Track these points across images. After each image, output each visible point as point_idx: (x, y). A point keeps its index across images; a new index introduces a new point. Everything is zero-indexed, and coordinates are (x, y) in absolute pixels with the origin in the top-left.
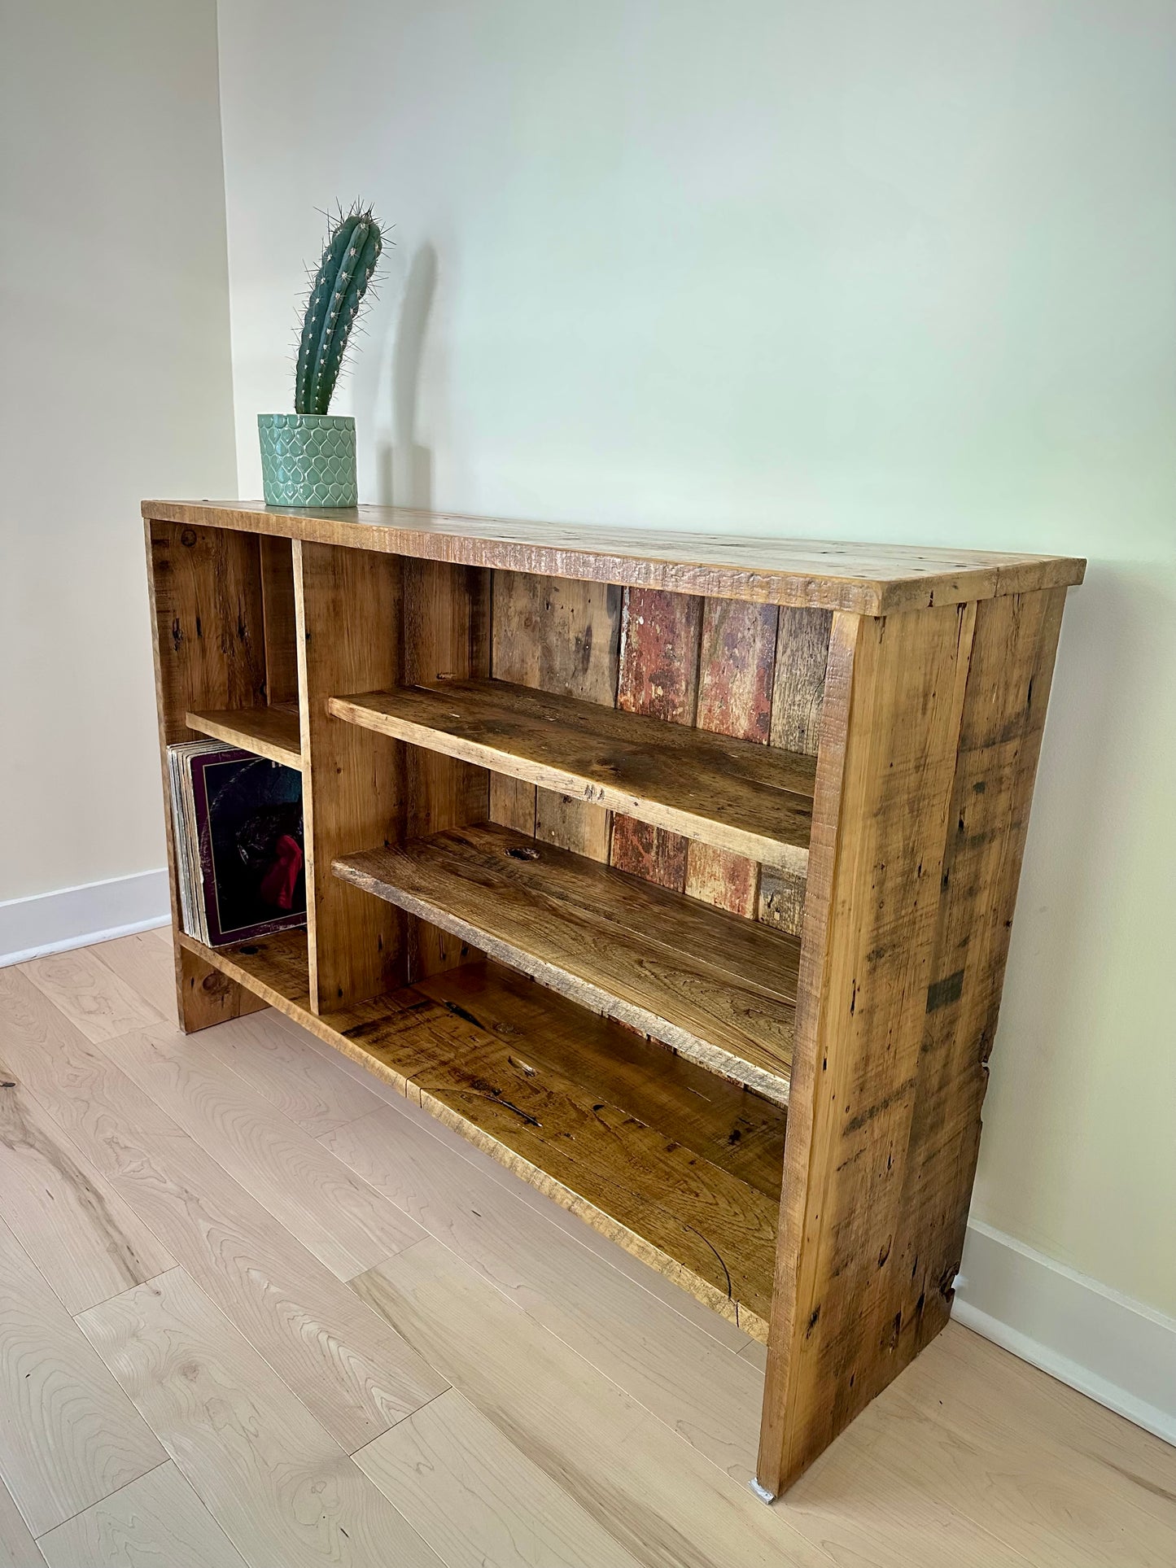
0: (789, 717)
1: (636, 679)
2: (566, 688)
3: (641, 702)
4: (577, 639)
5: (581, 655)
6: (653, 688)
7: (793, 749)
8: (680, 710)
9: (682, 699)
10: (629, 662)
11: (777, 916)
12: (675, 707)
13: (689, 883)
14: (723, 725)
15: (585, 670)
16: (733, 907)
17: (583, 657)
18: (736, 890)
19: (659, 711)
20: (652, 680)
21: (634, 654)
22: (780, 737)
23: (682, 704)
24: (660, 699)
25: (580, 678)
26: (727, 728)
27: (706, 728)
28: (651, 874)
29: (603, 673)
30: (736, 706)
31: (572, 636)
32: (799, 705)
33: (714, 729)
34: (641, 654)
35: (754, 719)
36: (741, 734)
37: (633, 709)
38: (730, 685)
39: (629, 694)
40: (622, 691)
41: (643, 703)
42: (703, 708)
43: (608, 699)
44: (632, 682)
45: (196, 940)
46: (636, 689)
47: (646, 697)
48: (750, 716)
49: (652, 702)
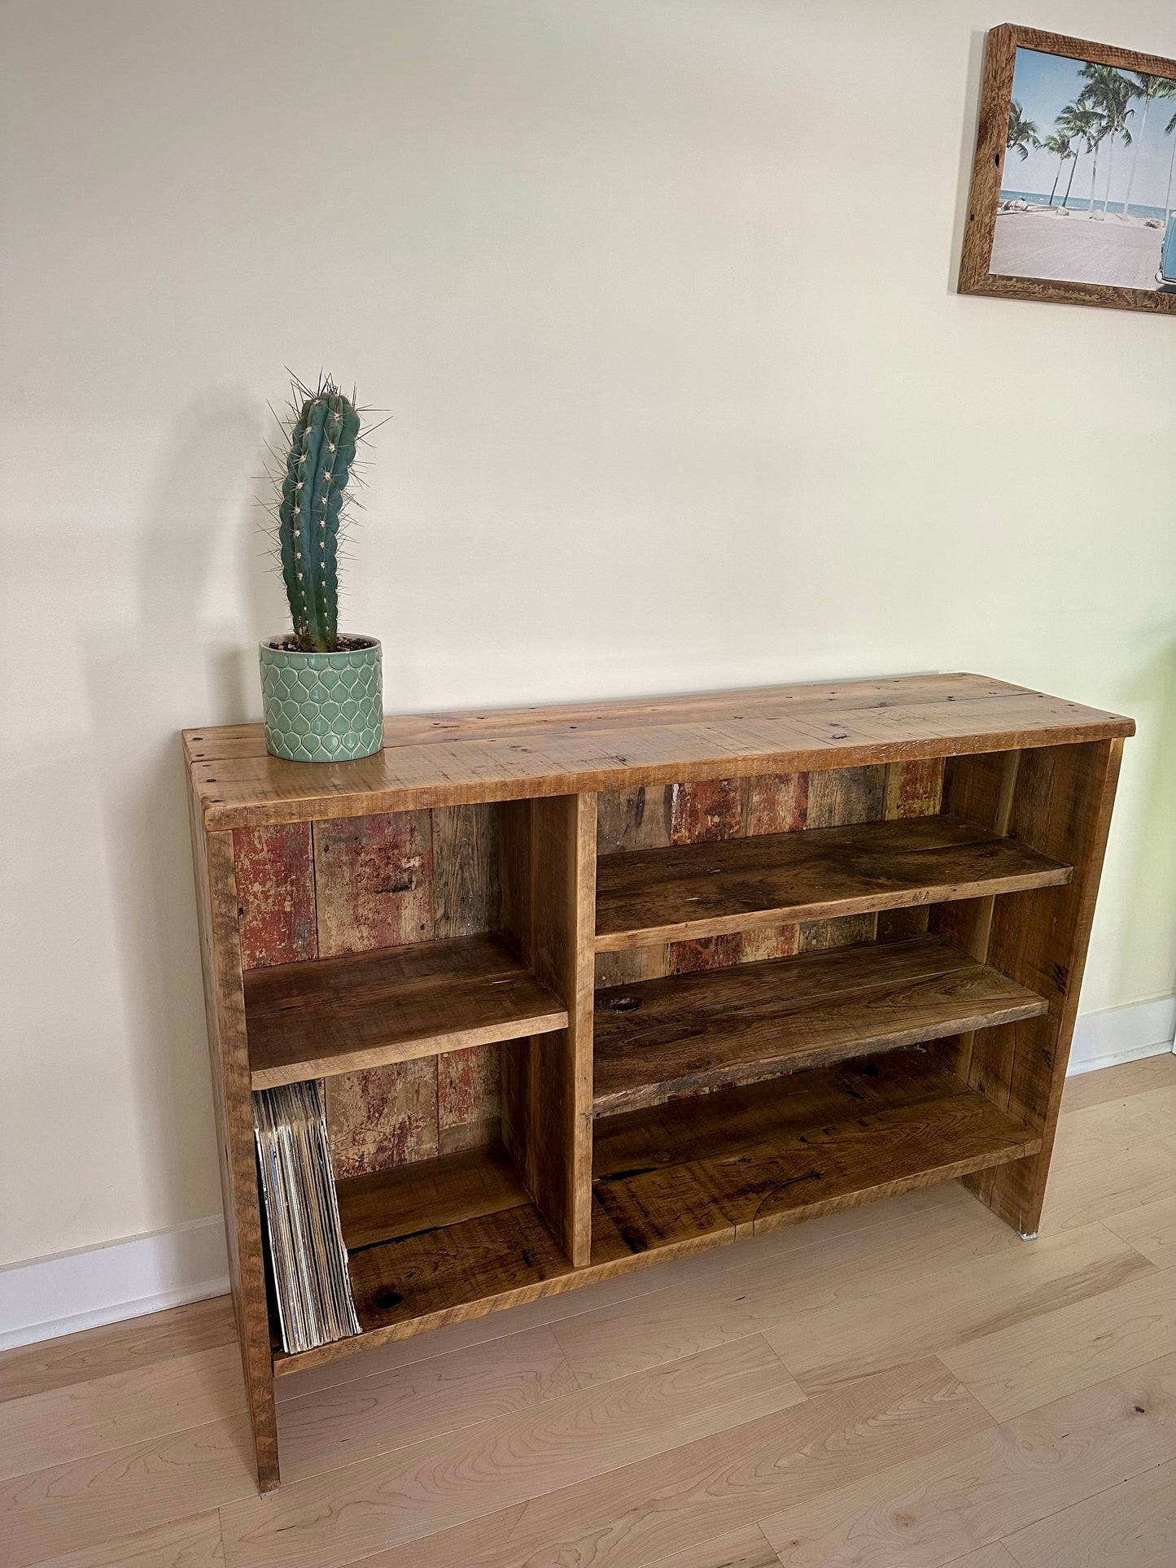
0: (821, 805)
1: (690, 817)
2: (618, 846)
3: (697, 833)
4: (629, 801)
5: (633, 813)
6: (709, 819)
7: (824, 826)
8: (736, 828)
9: (737, 820)
10: (682, 805)
11: (814, 942)
12: (732, 827)
13: (745, 954)
14: (771, 827)
15: (639, 825)
16: (783, 952)
17: (636, 814)
18: (786, 939)
19: (716, 835)
20: (707, 813)
21: (689, 797)
22: (814, 821)
23: (738, 823)
24: (717, 825)
25: (633, 832)
26: (776, 828)
27: (756, 834)
28: (710, 963)
29: (658, 822)
30: (782, 810)
31: (623, 799)
33: (763, 832)
34: (696, 795)
35: (797, 815)
36: (787, 828)
37: (689, 841)
38: (777, 797)
39: (683, 830)
40: (676, 831)
41: (699, 833)
42: (753, 820)
43: (662, 841)
44: (686, 820)
45: (324, 1345)
46: (691, 824)
47: (702, 827)
48: (794, 814)
49: (708, 830)
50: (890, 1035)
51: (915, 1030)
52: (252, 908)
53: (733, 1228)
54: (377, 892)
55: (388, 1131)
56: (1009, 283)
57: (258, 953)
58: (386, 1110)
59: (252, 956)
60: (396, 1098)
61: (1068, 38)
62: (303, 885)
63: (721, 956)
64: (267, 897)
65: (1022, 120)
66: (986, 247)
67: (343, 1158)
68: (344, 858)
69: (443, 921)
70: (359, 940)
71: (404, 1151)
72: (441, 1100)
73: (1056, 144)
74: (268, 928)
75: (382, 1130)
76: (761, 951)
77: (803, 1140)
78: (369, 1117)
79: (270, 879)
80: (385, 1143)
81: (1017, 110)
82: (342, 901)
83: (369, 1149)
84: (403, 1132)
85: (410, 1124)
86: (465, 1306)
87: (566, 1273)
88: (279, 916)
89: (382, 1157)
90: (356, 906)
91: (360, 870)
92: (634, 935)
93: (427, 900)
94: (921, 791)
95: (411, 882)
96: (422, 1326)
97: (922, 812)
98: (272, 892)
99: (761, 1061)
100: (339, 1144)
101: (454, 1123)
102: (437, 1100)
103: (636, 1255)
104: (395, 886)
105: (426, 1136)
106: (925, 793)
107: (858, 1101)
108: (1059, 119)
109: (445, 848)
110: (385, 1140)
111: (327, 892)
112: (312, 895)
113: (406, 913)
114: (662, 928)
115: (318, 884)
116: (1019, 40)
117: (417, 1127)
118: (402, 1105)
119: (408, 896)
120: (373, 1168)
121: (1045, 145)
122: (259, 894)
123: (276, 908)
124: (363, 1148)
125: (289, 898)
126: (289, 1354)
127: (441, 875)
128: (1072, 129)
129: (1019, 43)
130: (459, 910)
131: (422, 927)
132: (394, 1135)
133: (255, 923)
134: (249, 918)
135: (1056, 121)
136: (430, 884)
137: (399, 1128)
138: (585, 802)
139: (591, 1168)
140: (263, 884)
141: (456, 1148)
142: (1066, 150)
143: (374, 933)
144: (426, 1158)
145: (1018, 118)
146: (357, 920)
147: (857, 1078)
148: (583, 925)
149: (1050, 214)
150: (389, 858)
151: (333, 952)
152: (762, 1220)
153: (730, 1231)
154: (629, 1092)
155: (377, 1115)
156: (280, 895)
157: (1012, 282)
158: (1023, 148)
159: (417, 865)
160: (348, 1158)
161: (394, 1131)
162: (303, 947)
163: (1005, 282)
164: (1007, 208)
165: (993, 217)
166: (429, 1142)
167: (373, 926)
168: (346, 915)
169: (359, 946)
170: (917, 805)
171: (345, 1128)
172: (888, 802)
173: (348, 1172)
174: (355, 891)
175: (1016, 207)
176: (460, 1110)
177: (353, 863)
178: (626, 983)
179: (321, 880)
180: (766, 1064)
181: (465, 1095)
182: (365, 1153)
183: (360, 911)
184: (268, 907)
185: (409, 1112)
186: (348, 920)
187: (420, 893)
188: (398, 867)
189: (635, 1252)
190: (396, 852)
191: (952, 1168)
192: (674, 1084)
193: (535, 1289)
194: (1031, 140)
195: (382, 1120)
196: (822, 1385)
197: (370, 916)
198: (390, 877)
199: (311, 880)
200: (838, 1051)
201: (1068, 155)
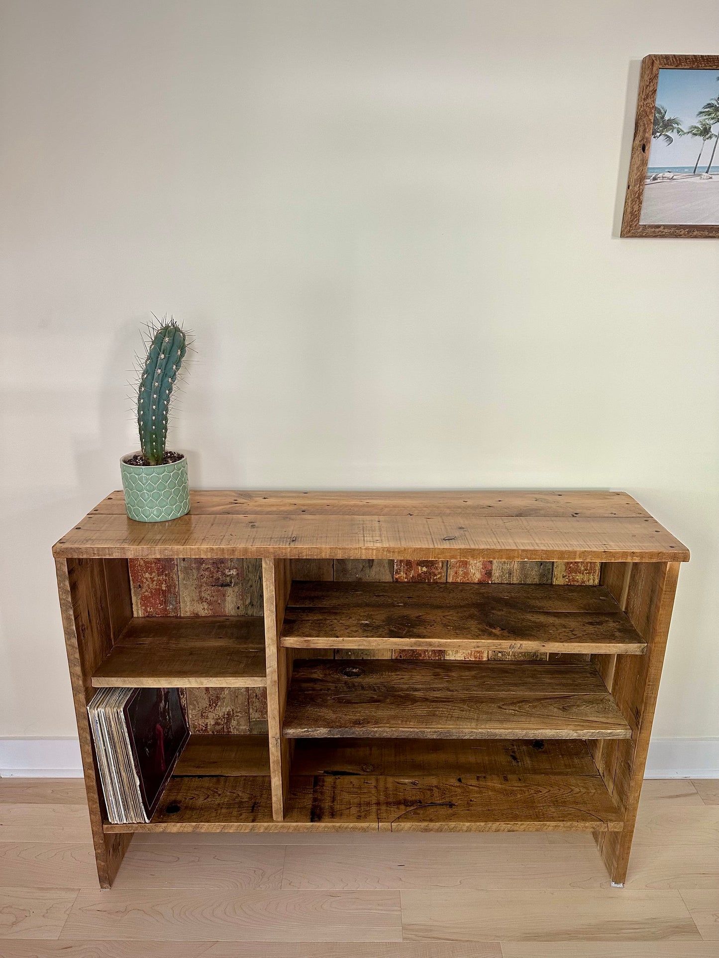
0: (502, 569)
1: (407, 566)
3: (411, 576)
6: (420, 568)
7: (505, 582)
8: (439, 576)
9: (439, 571)
11: (500, 655)
12: (435, 575)
13: (447, 654)
14: (465, 578)
15: (371, 566)
16: (475, 657)
17: (369, 561)
19: (424, 578)
20: (418, 564)
22: (498, 578)
23: (439, 573)
24: (425, 573)
25: (367, 571)
26: (468, 580)
27: (454, 581)
28: (422, 656)
29: (384, 566)
30: (472, 569)
32: (507, 564)
33: (459, 581)
35: (484, 573)
36: (476, 581)
37: (406, 580)
38: (468, 561)
39: (402, 573)
40: (397, 572)
41: (413, 576)
42: (451, 572)
43: (387, 578)
44: (404, 567)
45: (129, 823)
46: (407, 570)
47: (415, 573)
48: (481, 572)
49: (419, 575)
50: (498, 730)
51: (517, 731)
52: (145, 585)
53: (377, 824)
54: (212, 586)
55: (220, 715)
56: (657, 230)
57: (149, 609)
58: (219, 704)
59: (146, 610)
60: (224, 698)
61: (706, 56)
62: (172, 577)
63: (430, 653)
64: (153, 581)
65: (667, 118)
66: (636, 208)
67: (196, 724)
68: (194, 565)
69: (250, 606)
70: (203, 610)
71: (230, 728)
72: (250, 704)
73: (698, 131)
74: (154, 597)
75: (217, 713)
76: (459, 655)
77: (460, 780)
78: (210, 705)
79: (154, 572)
80: (219, 721)
81: (662, 111)
82: (193, 588)
83: (210, 722)
84: (229, 717)
85: (233, 714)
86: (207, 824)
87: (268, 822)
88: (159, 591)
89: (218, 728)
90: (200, 592)
91: (202, 573)
92: (309, 641)
93: (241, 594)
94: (583, 568)
95: (231, 583)
96: (182, 829)
97: (584, 582)
98: (155, 579)
99: (401, 729)
100: (194, 716)
101: (259, 718)
102: (249, 704)
103: (312, 824)
104: (222, 584)
105: (242, 722)
106: (586, 570)
107: (514, 763)
108: (701, 113)
109: (250, 566)
110: (219, 719)
111: (184, 582)
112: (177, 583)
113: (228, 599)
114: (327, 639)
115: (180, 577)
116: (661, 64)
117: (237, 716)
118: (228, 703)
119: (229, 590)
120: (213, 732)
121: (688, 133)
122: (149, 579)
123: (158, 587)
124: (207, 721)
125: (164, 583)
126: (111, 823)
127: (248, 581)
128: (712, 119)
129: (660, 67)
130: (259, 602)
131: (238, 608)
132: (224, 718)
133: (147, 593)
134: (144, 590)
135: (698, 115)
136: (242, 585)
137: (227, 714)
138: (266, 563)
139: (280, 768)
140: (151, 573)
141: (260, 732)
142: (708, 134)
143: (210, 607)
144: (243, 734)
145: (663, 117)
146: (201, 599)
147: (524, 747)
148: (268, 631)
149: (696, 179)
150: (219, 568)
151: (188, 614)
152: (397, 824)
153: (375, 825)
154: (309, 730)
155: (214, 705)
156: (160, 581)
157: (660, 229)
158: (668, 137)
159: (235, 573)
160: (199, 724)
161: (224, 715)
162: (172, 609)
163: (653, 230)
164: (655, 179)
165: (641, 187)
166: (244, 726)
167: (210, 604)
168: (195, 595)
169: (203, 613)
170: (579, 577)
171: (197, 708)
172: (556, 573)
173: (199, 731)
174: (200, 584)
175: (663, 177)
176: (262, 712)
177: (198, 569)
178: (365, 658)
179: (181, 576)
180: (403, 731)
181: (265, 704)
182: (208, 724)
183: (203, 594)
184: (154, 586)
185: (233, 707)
186: (196, 599)
187: (236, 589)
188: (223, 574)
189: (312, 821)
190: (222, 565)
191: (546, 825)
192: (338, 731)
193: (247, 826)
194: (675, 131)
195: (217, 708)
196: (416, 935)
197: (208, 598)
198: (219, 578)
199: (176, 575)
200: (456, 733)
201: (710, 137)
